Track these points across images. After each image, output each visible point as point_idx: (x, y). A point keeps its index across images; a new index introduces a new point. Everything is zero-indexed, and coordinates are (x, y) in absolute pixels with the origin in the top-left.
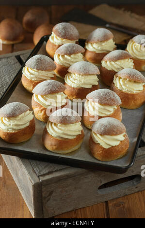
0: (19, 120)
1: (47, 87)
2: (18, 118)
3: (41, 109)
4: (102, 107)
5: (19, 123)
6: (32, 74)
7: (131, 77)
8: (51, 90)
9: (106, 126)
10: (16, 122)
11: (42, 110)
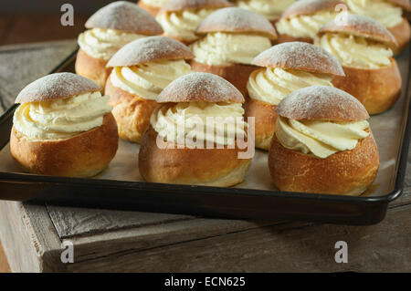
0: (74, 109)
1: (146, 46)
2: (70, 106)
3: (131, 103)
4: (297, 78)
5: (73, 117)
6: (106, 42)
7: (360, 27)
8: (155, 52)
9: (318, 97)
10: (66, 115)
11: (133, 106)
